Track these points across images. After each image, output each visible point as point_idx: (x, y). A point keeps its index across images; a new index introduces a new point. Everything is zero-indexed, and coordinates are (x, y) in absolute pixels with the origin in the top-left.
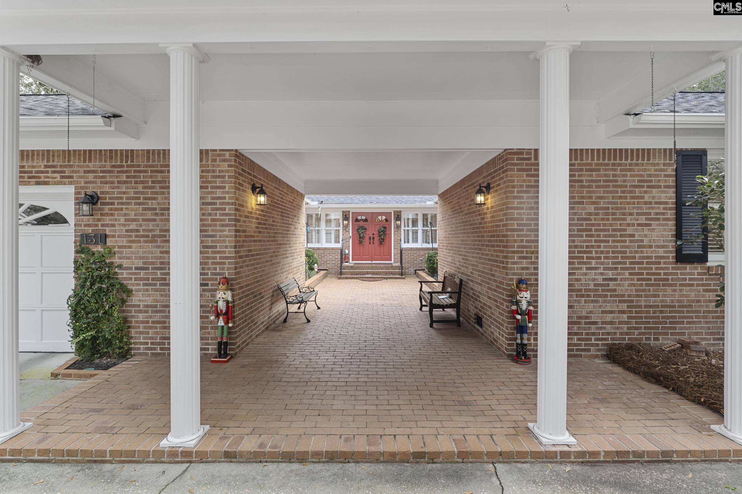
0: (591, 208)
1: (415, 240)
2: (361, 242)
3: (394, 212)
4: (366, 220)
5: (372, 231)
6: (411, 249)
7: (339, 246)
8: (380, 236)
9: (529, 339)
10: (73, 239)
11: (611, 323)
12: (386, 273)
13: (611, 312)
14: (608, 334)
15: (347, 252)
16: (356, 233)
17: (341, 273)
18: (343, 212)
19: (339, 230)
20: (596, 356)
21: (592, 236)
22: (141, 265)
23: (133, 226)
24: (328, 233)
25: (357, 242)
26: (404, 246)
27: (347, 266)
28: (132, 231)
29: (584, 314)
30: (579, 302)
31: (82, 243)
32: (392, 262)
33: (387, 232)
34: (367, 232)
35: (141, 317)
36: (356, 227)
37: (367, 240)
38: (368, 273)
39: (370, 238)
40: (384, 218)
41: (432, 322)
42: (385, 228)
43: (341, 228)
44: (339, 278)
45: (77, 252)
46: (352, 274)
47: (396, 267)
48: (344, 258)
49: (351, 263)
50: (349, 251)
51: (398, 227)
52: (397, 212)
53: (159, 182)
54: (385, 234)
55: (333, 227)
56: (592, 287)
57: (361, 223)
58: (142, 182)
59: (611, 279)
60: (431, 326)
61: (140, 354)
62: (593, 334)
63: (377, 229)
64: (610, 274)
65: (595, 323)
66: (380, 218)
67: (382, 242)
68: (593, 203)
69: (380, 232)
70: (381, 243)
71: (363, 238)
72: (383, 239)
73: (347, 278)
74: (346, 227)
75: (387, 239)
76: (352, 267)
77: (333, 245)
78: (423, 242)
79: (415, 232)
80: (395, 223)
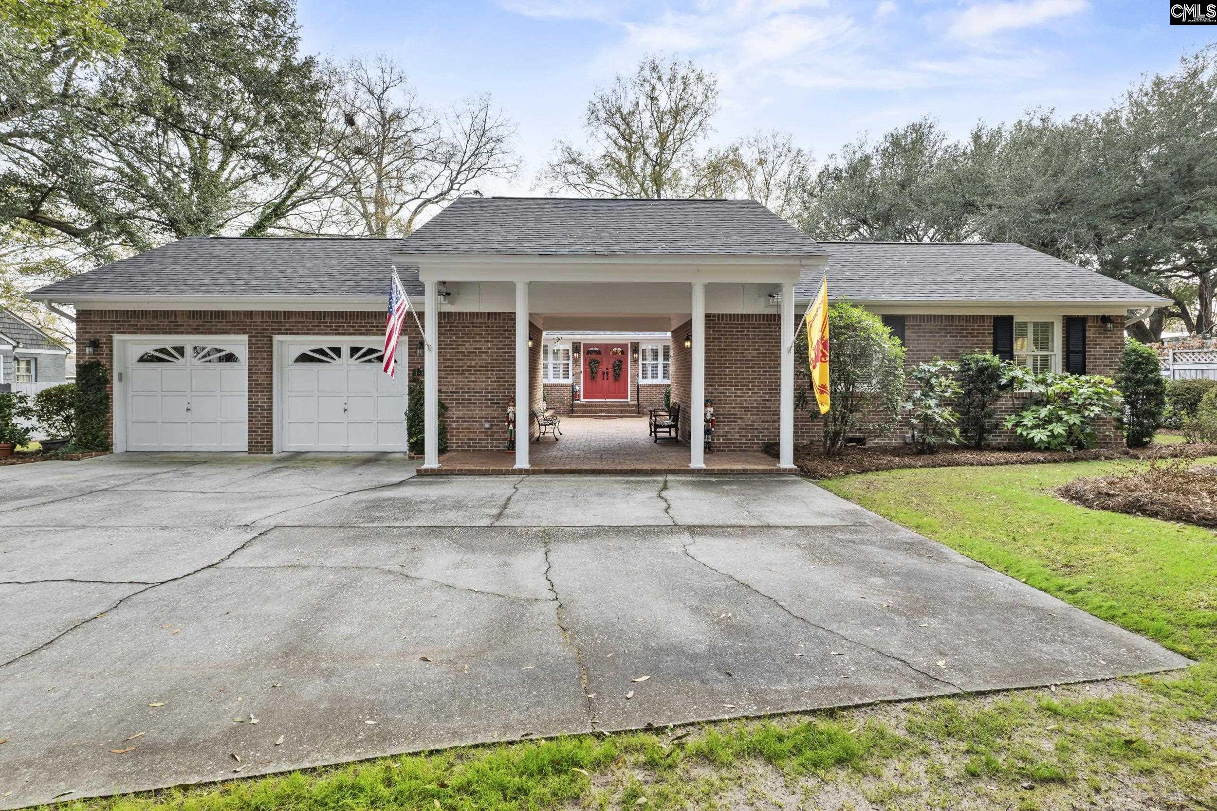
0: (755, 353)
1: (655, 376)
2: (593, 378)
3: (632, 343)
4: (599, 353)
5: (606, 365)
6: (650, 386)
7: (569, 381)
8: (615, 371)
9: (713, 440)
10: (407, 372)
11: (767, 429)
12: (622, 412)
13: (767, 422)
14: (766, 436)
15: (577, 388)
16: (588, 367)
17: (572, 411)
18: (573, 343)
19: (568, 364)
20: (758, 451)
21: (755, 371)
22: (454, 390)
23: (448, 364)
24: (555, 367)
25: (589, 377)
26: (642, 382)
27: (579, 404)
28: (448, 367)
29: (750, 423)
30: (746, 415)
31: (414, 374)
32: (629, 400)
33: (623, 366)
34: (600, 366)
35: (454, 425)
36: (588, 362)
37: (600, 375)
38: (601, 411)
39: (604, 373)
40: (619, 349)
41: (656, 439)
42: (621, 362)
43: (571, 362)
44: (571, 417)
45: (410, 381)
46: (584, 412)
47: (633, 405)
48: (575, 395)
49: (583, 401)
50: (580, 388)
51: (636, 361)
52: (635, 343)
53: (467, 334)
54: (621, 369)
55: (561, 361)
56: (755, 405)
57: (594, 356)
58: (455, 334)
59: (767, 400)
60: (655, 442)
61: (454, 450)
62: (756, 436)
63: (612, 362)
64: (767, 397)
65: (757, 429)
66: (615, 350)
67: (617, 377)
68: (756, 350)
69: (614, 367)
70: (616, 379)
71: (596, 373)
72: (619, 375)
73: (578, 417)
74: (576, 361)
75: (623, 372)
76: (584, 405)
77: (561, 381)
78: (664, 378)
79: (655, 367)
80: (632, 356)
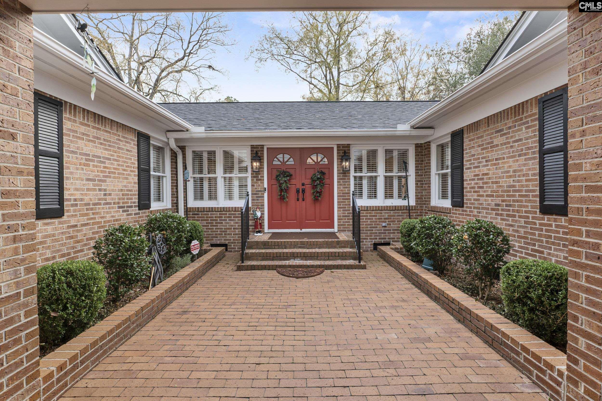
1: (373, 194)
2: (282, 198)
3: (338, 146)
4: (291, 161)
5: (301, 179)
6: (369, 209)
8: (314, 187)
12: (329, 256)
16: (274, 182)
17: (243, 258)
18: (252, 147)
19: (245, 178)
24: (228, 184)
25: (276, 197)
27: (258, 241)
32: (336, 230)
33: (326, 181)
34: (293, 182)
36: (275, 173)
37: (292, 193)
38: (294, 256)
39: (298, 191)
40: (321, 157)
42: (323, 173)
43: (249, 175)
44: (239, 268)
46: (265, 257)
47: (346, 243)
49: (267, 233)
51: (345, 172)
52: (343, 145)
54: (322, 183)
55: (236, 174)
57: (283, 166)
63: (310, 176)
67: (317, 197)
69: (314, 181)
70: (316, 200)
71: (287, 190)
72: (320, 193)
73: (253, 268)
74: (257, 173)
75: (325, 192)
76: (265, 244)
77: (236, 203)
78: (386, 197)
79: (373, 181)
80: (340, 164)
